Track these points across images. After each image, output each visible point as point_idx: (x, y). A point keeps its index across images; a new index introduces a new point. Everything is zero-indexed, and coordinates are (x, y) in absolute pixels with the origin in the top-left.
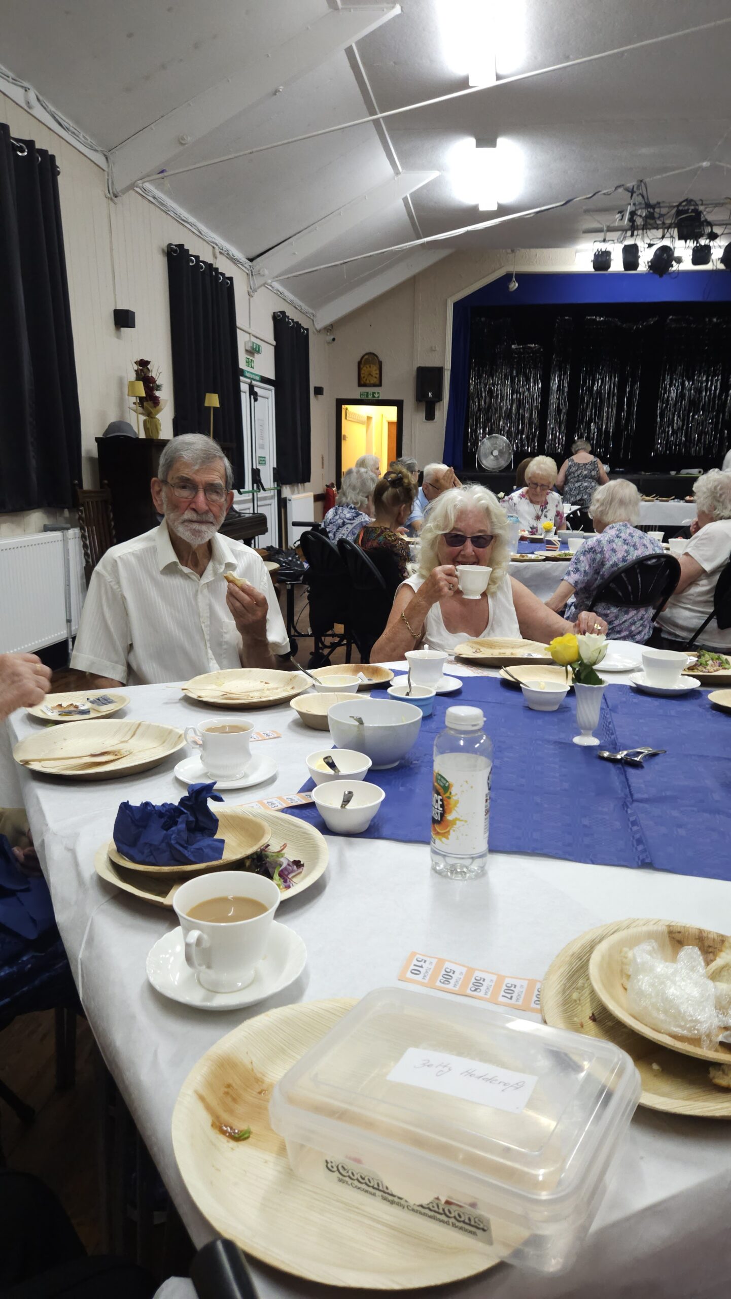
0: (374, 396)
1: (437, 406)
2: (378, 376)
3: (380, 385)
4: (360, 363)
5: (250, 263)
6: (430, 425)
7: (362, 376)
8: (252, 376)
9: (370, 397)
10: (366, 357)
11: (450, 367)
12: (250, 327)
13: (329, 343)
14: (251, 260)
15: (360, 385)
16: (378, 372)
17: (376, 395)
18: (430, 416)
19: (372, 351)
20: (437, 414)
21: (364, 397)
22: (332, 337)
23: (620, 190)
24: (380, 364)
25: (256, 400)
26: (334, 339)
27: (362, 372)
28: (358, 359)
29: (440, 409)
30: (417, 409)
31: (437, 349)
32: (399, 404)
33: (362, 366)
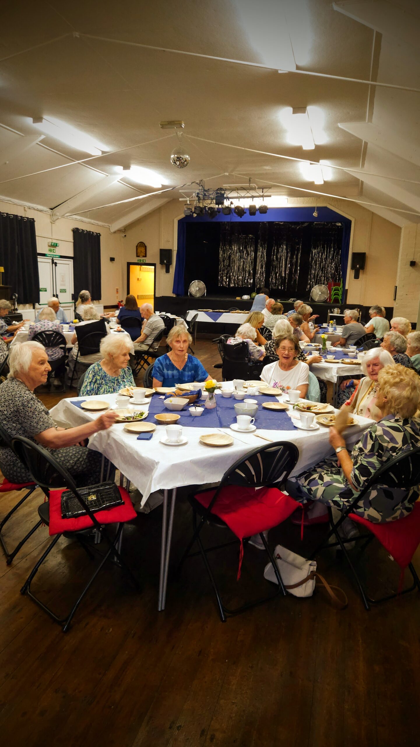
0: (143, 262)
1: (171, 266)
2: (145, 252)
3: (146, 256)
4: (137, 246)
5: (51, 211)
6: (167, 275)
7: (138, 252)
8: (52, 256)
9: (142, 262)
10: (140, 244)
11: (177, 249)
12: (52, 236)
13: (123, 237)
14: (52, 209)
15: (138, 256)
16: (145, 250)
17: (144, 261)
18: (168, 271)
19: (141, 241)
20: (171, 270)
21: (139, 262)
22: (125, 235)
23: (194, 184)
24: (146, 247)
25: (56, 265)
26: (125, 236)
27: (138, 250)
28: (136, 245)
29: (172, 268)
30: (162, 268)
31: (170, 241)
32: (154, 265)
33: (138, 248)
